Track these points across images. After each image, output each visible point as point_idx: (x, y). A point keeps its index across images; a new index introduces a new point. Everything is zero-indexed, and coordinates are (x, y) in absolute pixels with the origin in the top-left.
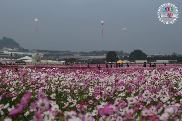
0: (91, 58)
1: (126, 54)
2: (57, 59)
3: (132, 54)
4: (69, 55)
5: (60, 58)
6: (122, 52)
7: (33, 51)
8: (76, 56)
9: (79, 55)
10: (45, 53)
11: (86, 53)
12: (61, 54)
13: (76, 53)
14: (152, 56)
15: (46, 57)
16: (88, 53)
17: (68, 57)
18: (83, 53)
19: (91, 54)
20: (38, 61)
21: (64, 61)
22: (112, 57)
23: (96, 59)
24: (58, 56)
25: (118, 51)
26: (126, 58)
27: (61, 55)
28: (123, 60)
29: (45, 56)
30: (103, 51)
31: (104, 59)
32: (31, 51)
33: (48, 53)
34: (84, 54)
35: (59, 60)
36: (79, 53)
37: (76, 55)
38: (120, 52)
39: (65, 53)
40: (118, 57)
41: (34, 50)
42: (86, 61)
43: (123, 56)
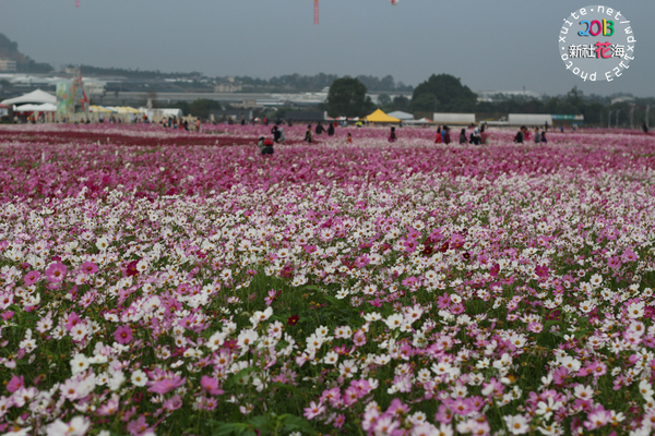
0: (278, 99)
1: (402, 88)
2: (149, 103)
3: (421, 90)
4: (197, 86)
5: (162, 97)
6: (388, 80)
7: (68, 71)
8: (220, 94)
9: (234, 89)
10: (112, 79)
11: (258, 81)
12: (170, 83)
13: (223, 81)
14: (497, 97)
15: (114, 94)
16: (264, 83)
17: (191, 97)
18: (247, 80)
19: (277, 85)
20: (78, 108)
21: (175, 112)
22: (349, 98)
23: (296, 104)
24: (153, 90)
25: (376, 78)
26: (400, 105)
27: (168, 88)
28: (388, 109)
29: (108, 88)
30: (322, 74)
31: (321, 107)
32: (58, 69)
33: (119, 80)
34: (252, 85)
35: (157, 105)
36: (232, 80)
37: (221, 88)
38: (380, 79)
39: (184, 80)
40: (369, 99)
41: (70, 67)
42: (257, 112)
43: (392, 97)
